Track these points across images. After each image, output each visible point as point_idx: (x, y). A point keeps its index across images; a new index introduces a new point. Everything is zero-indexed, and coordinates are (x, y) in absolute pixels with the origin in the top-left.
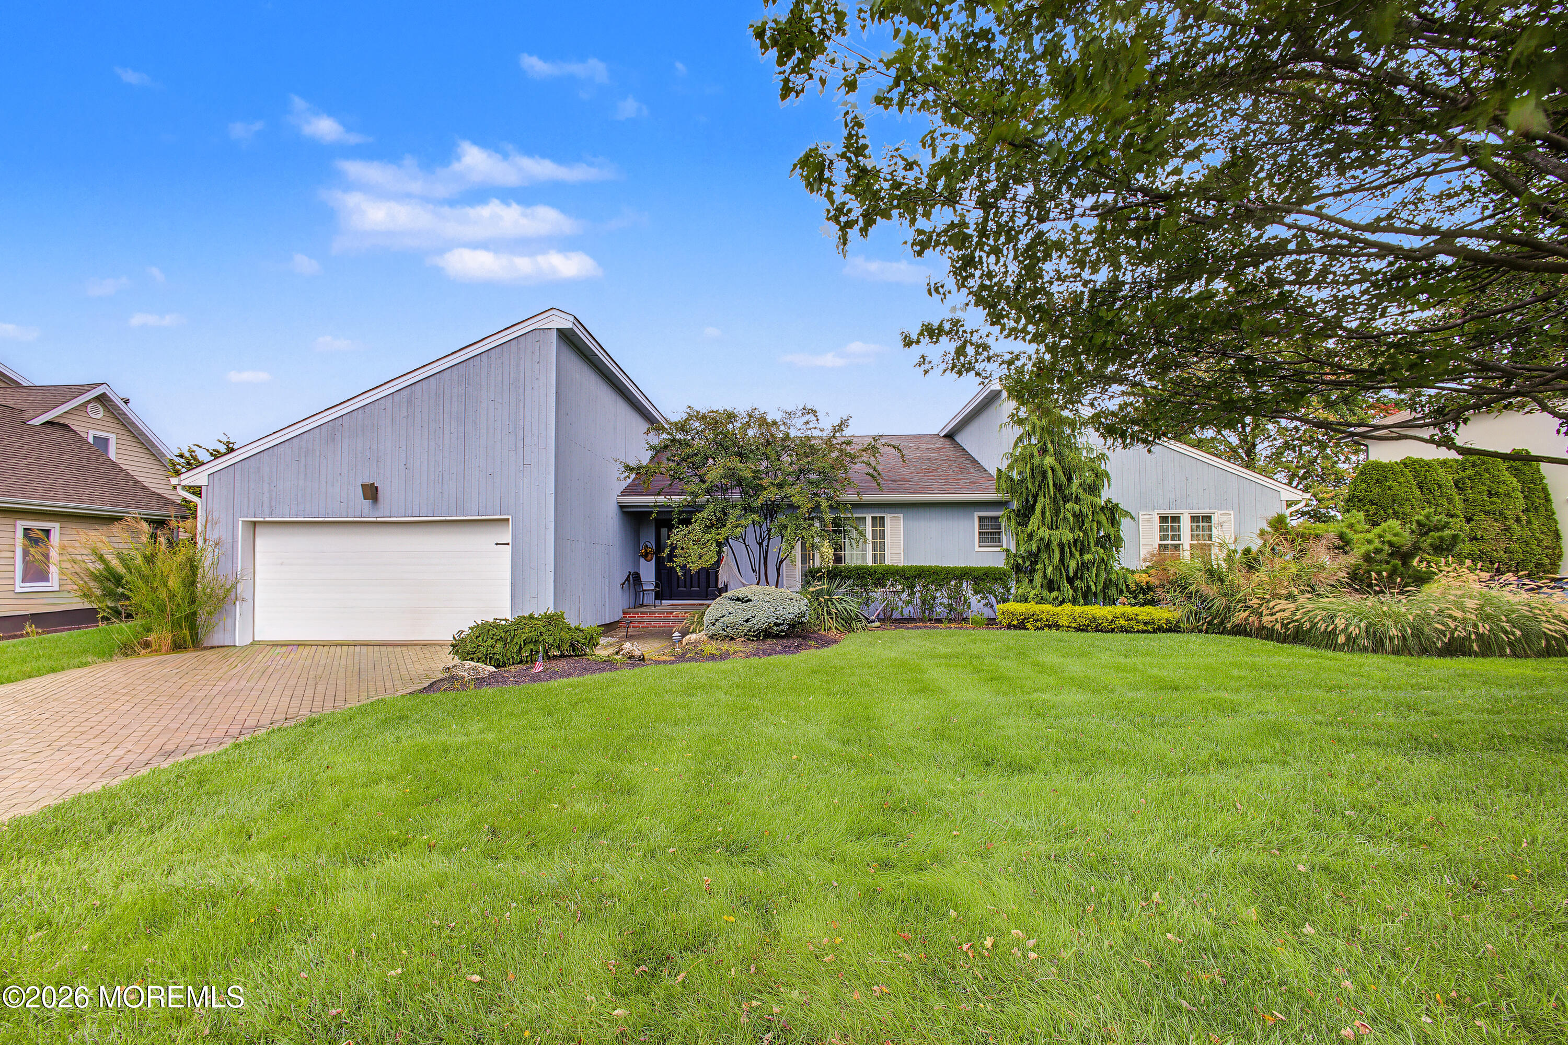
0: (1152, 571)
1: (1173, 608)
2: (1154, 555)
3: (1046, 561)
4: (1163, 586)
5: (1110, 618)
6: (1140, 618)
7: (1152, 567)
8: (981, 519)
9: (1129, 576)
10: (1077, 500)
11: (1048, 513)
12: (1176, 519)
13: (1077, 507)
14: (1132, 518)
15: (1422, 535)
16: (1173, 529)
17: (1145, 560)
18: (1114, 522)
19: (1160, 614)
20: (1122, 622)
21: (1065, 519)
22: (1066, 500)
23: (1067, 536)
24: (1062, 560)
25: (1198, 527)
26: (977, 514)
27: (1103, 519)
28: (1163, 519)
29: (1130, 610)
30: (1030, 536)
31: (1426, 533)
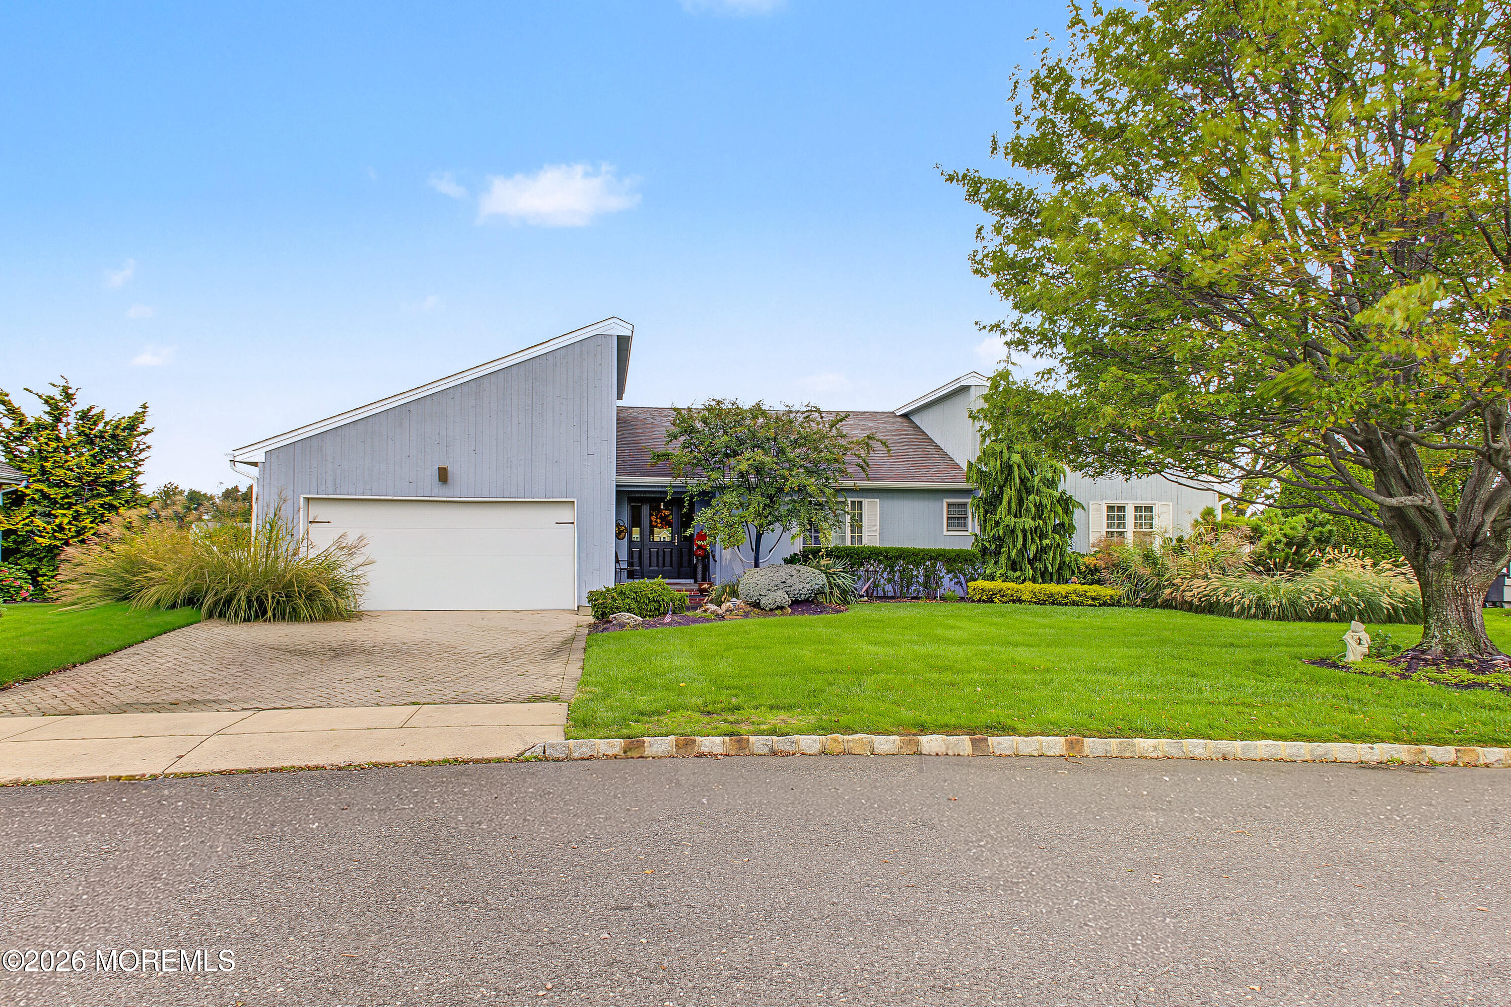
0: (1099, 555)
1: (1116, 587)
2: (1101, 541)
3: (1011, 546)
4: (1106, 568)
5: (1064, 594)
6: (1088, 594)
7: (1099, 552)
8: (949, 505)
9: (1080, 559)
10: (1038, 492)
11: (1013, 504)
12: (1122, 509)
13: (1037, 498)
14: (1083, 508)
15: (1309, 529)
16: (1119, 518)
17: (1093, 546)
18: (1067, 511)
19: (1105, 592)
20: (1074, 597)
21: (1028, 510)
22: (1029, 493)
23: (1029, 523)
24: (1024, 545)
25: (1141, 516)
26: (946, 501)
27: (1059, 509)
28: (1110, 508)
29: (1081, 588)
30: (997, 523)
31: (1312, 528)
